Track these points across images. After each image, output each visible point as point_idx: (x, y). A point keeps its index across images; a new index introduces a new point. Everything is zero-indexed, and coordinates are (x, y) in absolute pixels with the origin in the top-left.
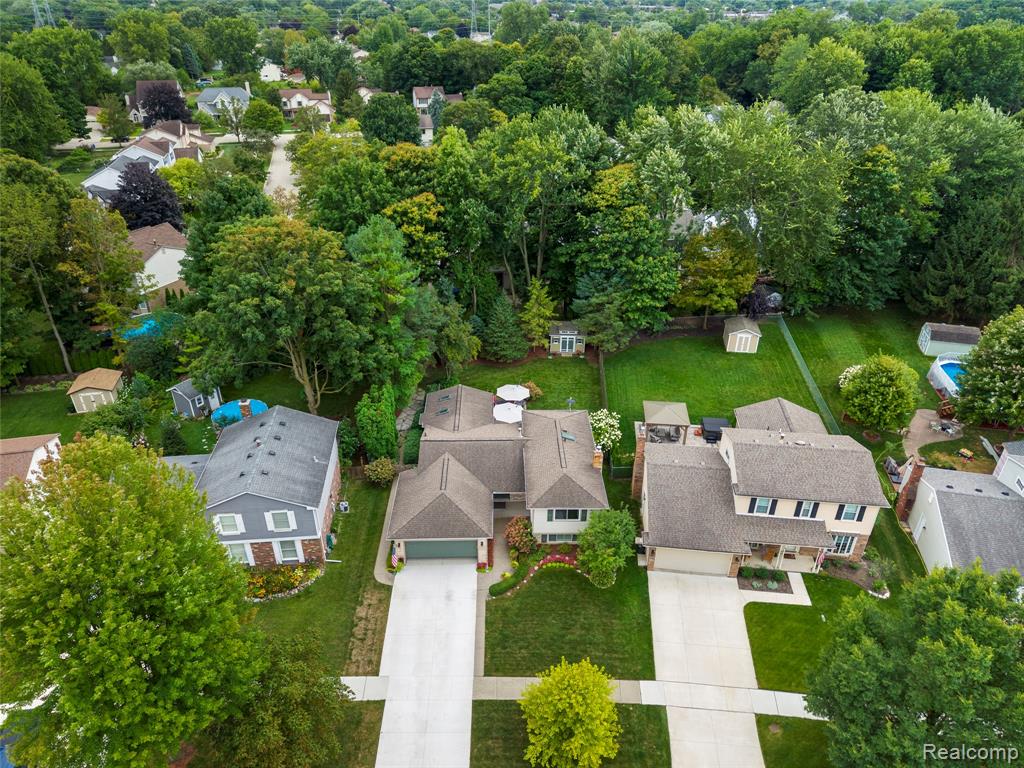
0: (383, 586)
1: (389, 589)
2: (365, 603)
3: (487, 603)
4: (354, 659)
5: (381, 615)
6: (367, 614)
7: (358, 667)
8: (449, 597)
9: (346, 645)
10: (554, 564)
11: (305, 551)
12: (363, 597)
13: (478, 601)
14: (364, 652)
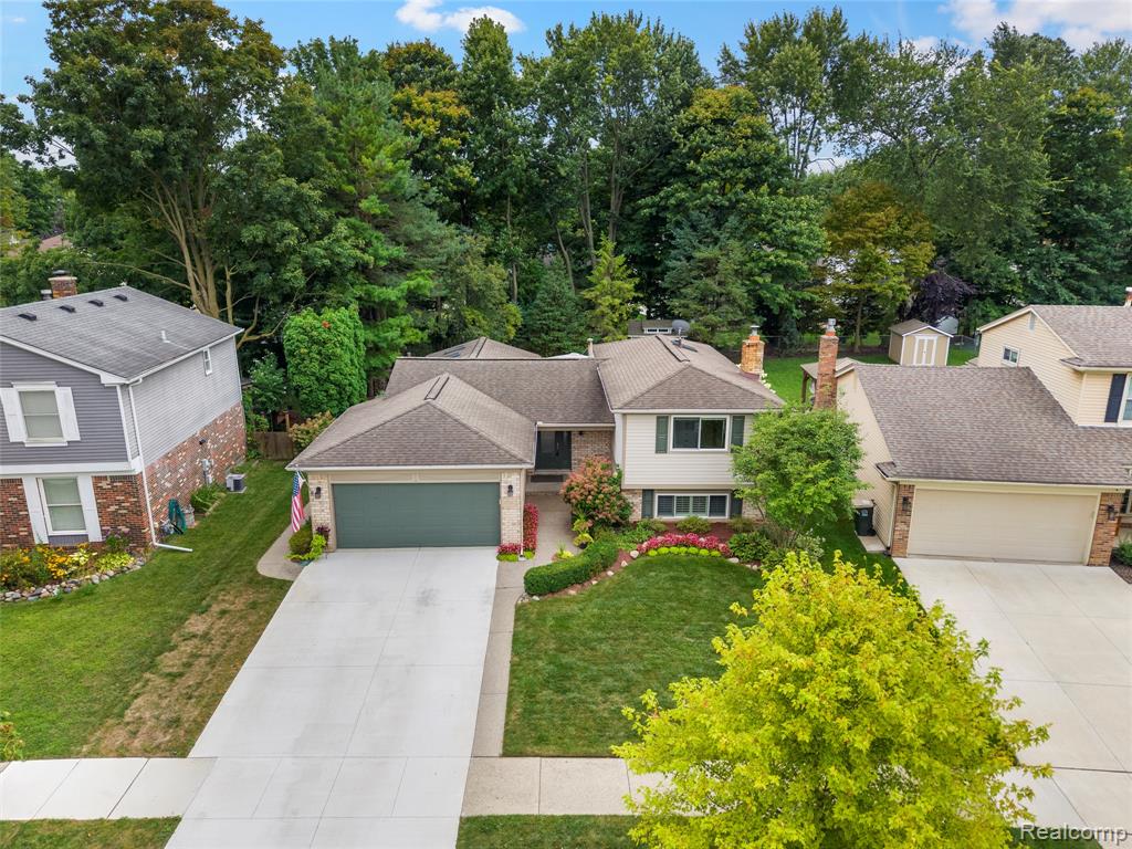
0: (270, 581)
1: (283, 587)
2: (216, 608)
3: (518, 609)
4: (129, 715)
5: (244, 629)
6: (211, 628)
7: (134, 734)
8: (425, 599)
9: (125, 688)
10: (674, 550)
11: (101, 508)
12: (215, 598)
13: (496, 606)
14: (164, 703)
